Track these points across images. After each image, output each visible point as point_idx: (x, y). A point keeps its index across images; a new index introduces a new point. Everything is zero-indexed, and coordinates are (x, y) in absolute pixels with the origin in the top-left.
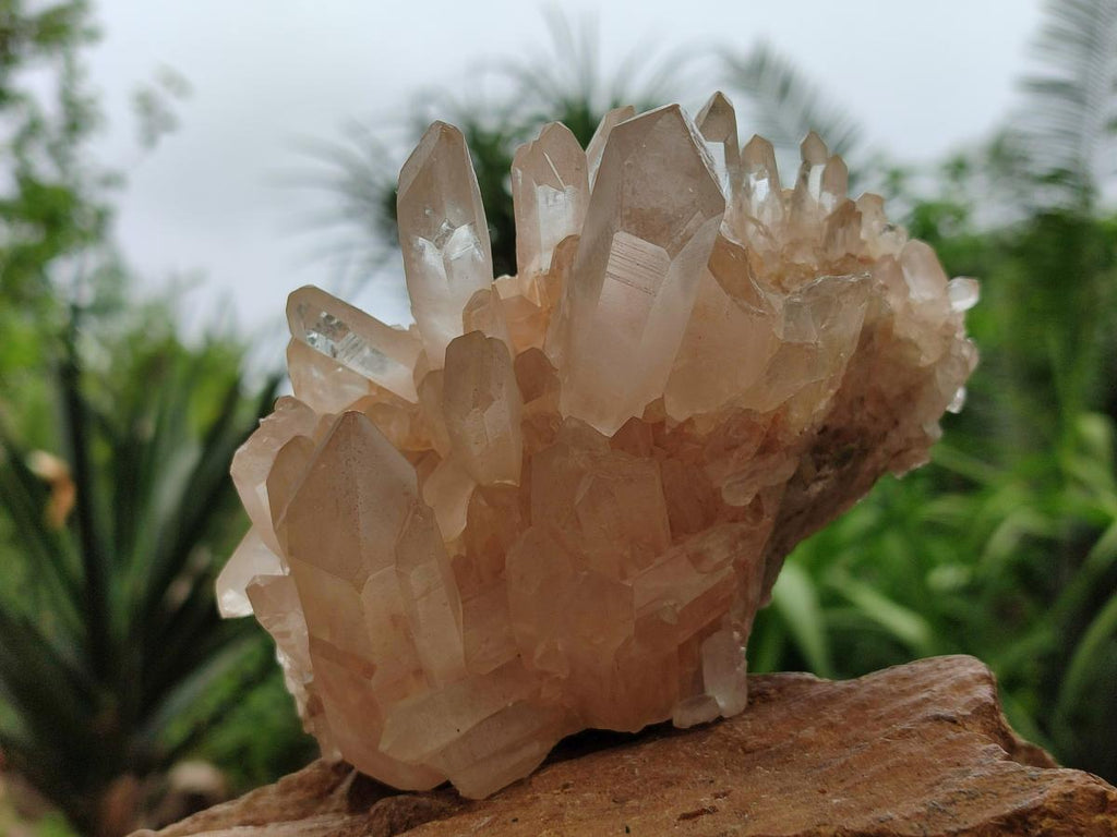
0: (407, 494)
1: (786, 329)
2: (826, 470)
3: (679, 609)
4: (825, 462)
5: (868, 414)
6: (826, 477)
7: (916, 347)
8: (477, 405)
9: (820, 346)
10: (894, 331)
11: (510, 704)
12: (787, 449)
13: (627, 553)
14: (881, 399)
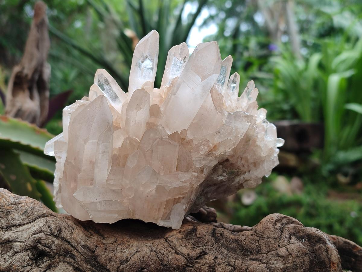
0: (108, 123)
1: (226, 121)
2: (225, 174)
3: (170, 188)
4: (226, 171)
5: (242, 163)
6: (225, 176)
7: (261, 150)
8: (136, 109)
9: (233, 128)
10: (257, 142)
11: (114, 200)
12: (216, 157)
13: (162, 167)
14: (247, 161)
